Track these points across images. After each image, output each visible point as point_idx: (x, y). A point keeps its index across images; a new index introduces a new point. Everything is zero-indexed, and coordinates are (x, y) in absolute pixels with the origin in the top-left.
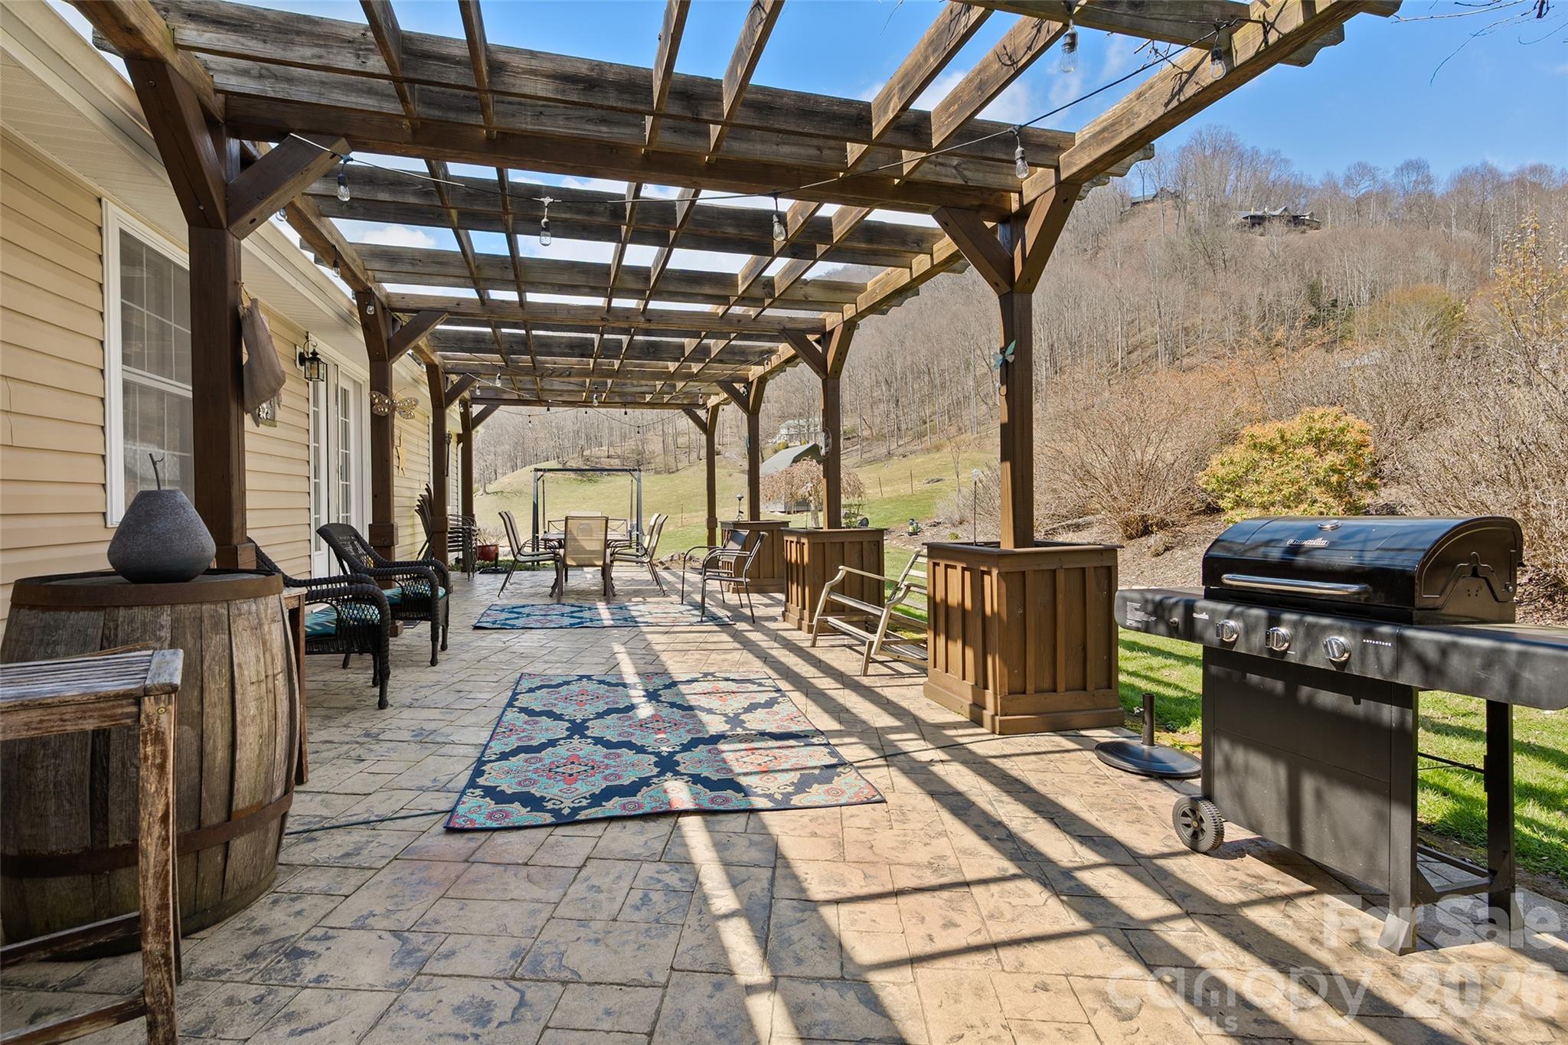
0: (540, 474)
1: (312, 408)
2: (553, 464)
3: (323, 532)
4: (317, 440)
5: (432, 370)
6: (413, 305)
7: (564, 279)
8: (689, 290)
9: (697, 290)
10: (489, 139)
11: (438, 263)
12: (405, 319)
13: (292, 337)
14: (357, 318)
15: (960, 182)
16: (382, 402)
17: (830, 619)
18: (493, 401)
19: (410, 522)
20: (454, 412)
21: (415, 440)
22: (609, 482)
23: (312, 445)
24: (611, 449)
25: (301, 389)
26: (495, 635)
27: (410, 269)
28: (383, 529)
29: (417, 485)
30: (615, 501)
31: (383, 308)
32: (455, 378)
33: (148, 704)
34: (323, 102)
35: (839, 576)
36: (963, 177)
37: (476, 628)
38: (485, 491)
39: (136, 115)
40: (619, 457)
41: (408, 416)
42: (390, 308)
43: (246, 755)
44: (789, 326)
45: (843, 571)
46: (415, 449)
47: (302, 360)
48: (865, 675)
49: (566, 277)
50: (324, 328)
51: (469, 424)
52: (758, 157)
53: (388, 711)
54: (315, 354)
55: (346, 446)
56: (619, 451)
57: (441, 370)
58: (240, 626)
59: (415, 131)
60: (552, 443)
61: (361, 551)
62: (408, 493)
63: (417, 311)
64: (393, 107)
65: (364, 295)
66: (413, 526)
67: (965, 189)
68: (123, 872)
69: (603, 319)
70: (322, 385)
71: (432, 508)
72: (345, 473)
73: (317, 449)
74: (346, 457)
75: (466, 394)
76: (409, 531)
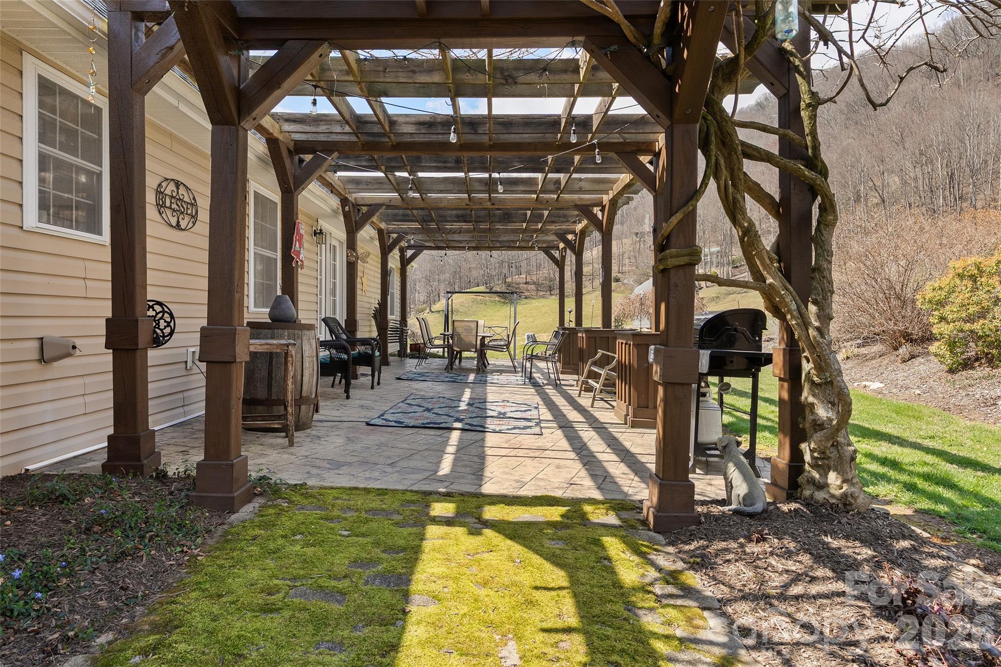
0: (449, 295)
1: (319, 258)
2: (482, 288)
3: (323, 320)
4: (321, 275)
5: (380, 232)
6: (368, 203)
7: (442, 187)
8: (510, 189)
9: (515, 188)
10: (393, 145)
11: (379, 183)
12: (364, 209)
13: (310, 222)
14: (340, 211)
15: (622, 140)
16: (352, 255)
17: (590, 381)
18: (419, 249)
19: (368, 324)
20: (395, 254)
21: (372, 273)
22: (527, 303)
23: (319, 277)
24: (528, 277)
25: (314, 248)
26: (406, 382)
27: (366, 187)
28: (352, 323)
29: (373, 301)
30: (531, 320)
31: (353, 205)
32: (395, 236)
33: (290, 347)
34: (329, 140)
35: (598, 356)
36: (623, 138)
37: (398, 379)
38: (430, 310)
39: (267, 155)
40: (534, 283)
41: (365, 262)
42: (357, 206)
43: (305, 379)
44: (578, 203)
45: (600, 352)
46: (373, 279)
47: (315, 233)
48: (592, 407)
49: (443, 186)
50: (325, 216)
51: (405, 262)
52: (512, 141)
53: (350, 400)
54: (321, 230)
55: (335, 278)
56: (534, 279)
57: (385, 232)
58: (304, 338)
59: (363, 145)
60: (482, 272)
61: (341, 332)
62: (368, 306)
63: (370, 205)
64: (353, 138)
65: (344, 201)
66: (370, 326)
67: (624, 144)
68: (275, 407)
69: (467, 205)
70: (324, 246)
71: (381, 315)
72: (334, 294)
73: (321, 279)
74: (335, 283)
75: (404, 244)
76: (368, 329)
